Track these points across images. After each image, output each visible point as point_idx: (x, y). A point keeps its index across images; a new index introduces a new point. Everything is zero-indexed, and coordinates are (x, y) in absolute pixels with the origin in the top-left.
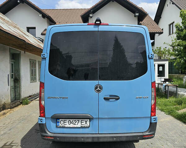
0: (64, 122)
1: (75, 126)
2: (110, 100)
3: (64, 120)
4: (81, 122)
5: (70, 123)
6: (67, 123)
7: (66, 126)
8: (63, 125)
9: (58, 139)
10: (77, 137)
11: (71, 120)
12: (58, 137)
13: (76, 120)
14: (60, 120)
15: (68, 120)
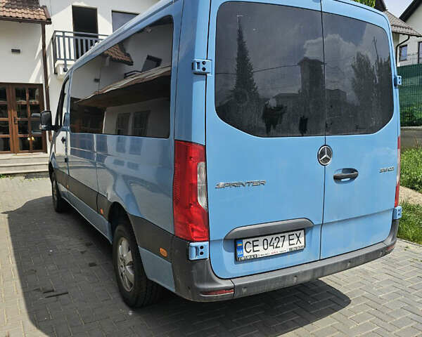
0: (254, 246)
1: (278, 251)
2: (342, 180)
3: (253, 241)
4: (290, 240)
5: (266, 247)
6: (260, 248)
7: (259, 254)
8: (252, 253)
9: (244, 290)
10: (284, 278)
11: (269, 238)
12: (246, 286)
13: (279, 236)
14: (244, 241)
15: (261, 239)
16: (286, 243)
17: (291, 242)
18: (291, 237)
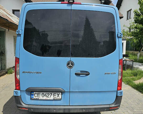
0: (38, 95)
1: (48, 99)
2: (81, 75)
3: (38, 93)
4: (54, 95)
5: (43, 96)
6: (41, 96)
7: (40, 98)
8: (37, 97)
9: (32, 110)
10: (49, 109)
11: (45, 93)
12: (32, 108)
13: (49, 93)
14: (34, 93)
15: (41, 93)
16: (52, 96)
17: (55, 96)
18: (55, 94)
